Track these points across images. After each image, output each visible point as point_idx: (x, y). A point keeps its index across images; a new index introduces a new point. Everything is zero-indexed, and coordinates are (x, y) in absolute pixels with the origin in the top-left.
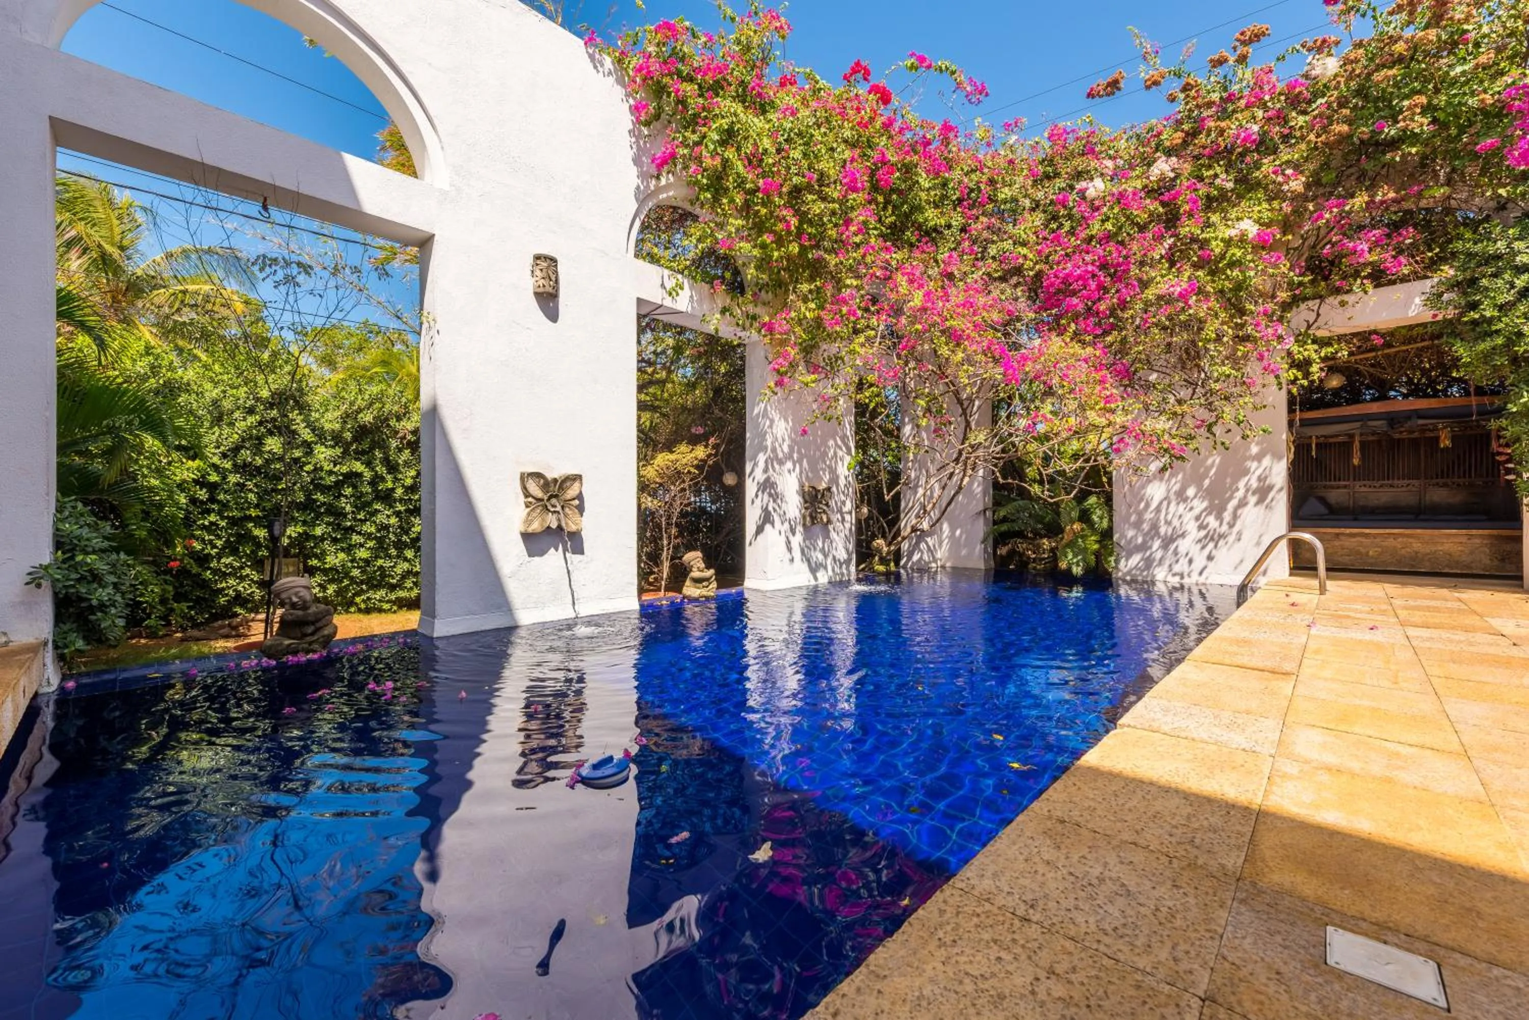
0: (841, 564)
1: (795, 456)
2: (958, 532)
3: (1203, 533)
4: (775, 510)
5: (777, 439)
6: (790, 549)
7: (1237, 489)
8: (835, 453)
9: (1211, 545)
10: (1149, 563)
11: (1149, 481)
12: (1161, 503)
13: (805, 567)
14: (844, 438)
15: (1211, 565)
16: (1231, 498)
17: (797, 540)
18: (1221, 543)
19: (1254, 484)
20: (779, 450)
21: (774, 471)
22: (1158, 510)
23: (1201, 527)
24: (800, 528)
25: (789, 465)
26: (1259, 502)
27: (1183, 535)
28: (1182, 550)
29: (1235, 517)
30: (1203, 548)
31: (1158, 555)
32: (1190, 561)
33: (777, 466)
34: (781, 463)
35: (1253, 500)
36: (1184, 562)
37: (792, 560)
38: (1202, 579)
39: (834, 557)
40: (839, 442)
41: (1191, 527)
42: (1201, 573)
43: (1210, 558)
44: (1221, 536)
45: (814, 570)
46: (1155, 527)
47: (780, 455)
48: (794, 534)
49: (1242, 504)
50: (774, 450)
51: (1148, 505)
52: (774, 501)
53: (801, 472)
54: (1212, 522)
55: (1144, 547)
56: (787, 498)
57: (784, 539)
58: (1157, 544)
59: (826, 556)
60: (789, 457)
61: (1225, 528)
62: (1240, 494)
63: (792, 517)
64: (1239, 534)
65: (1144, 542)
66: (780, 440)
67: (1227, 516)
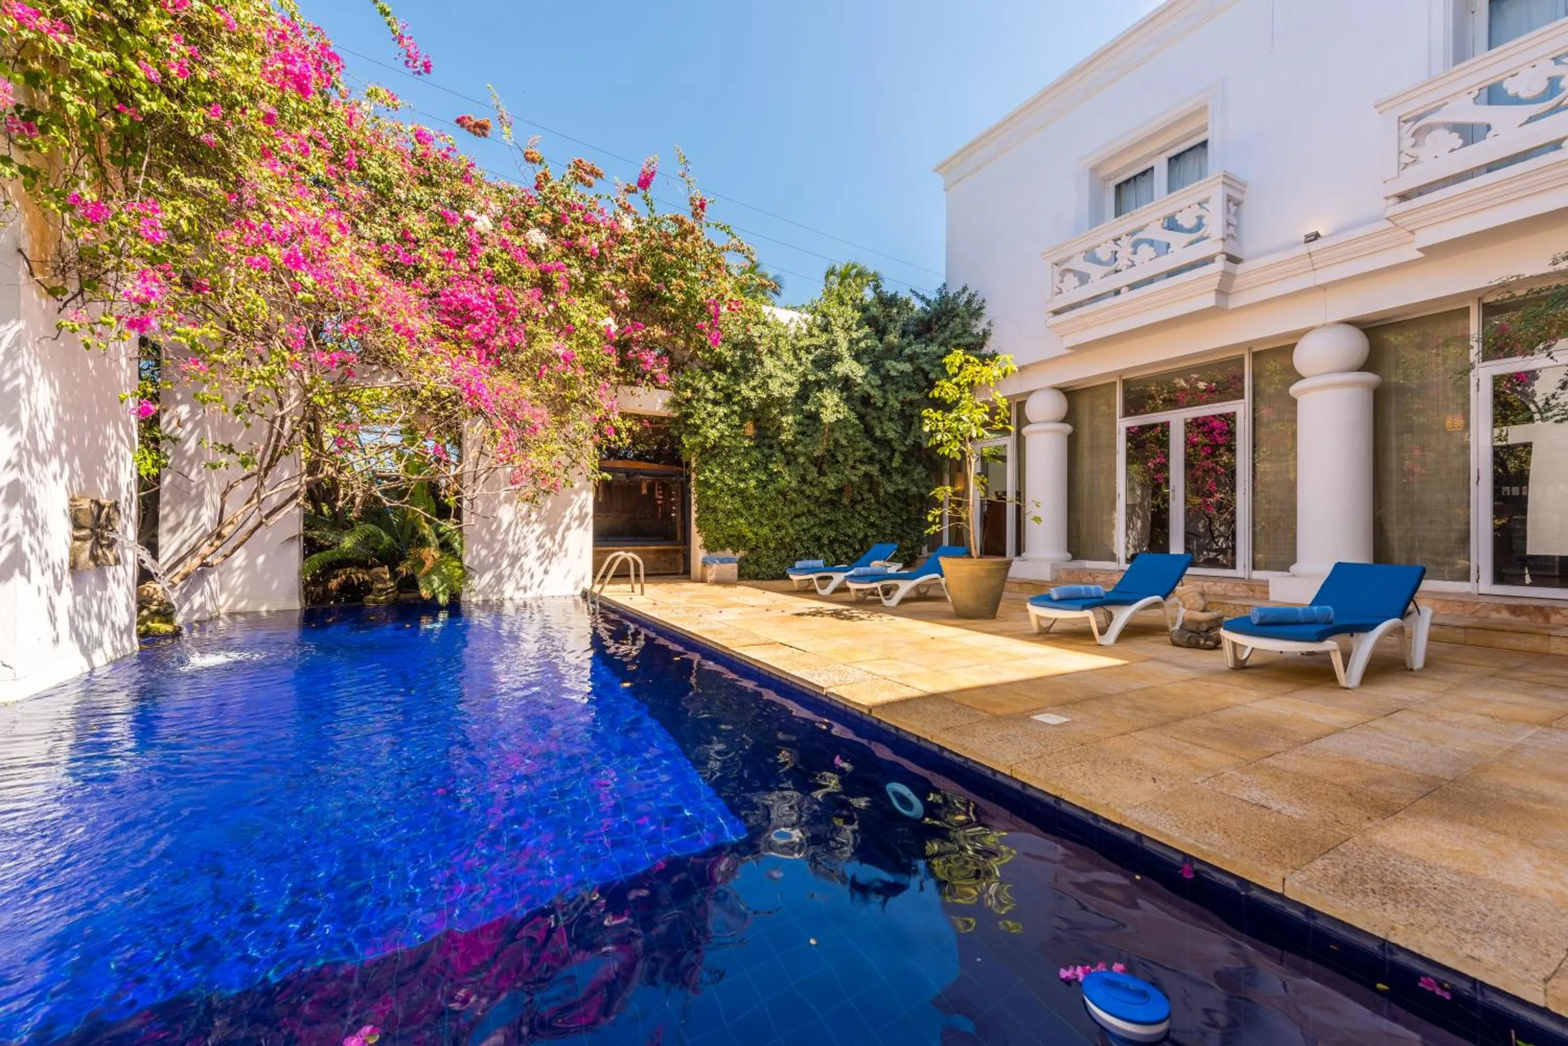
0: (121, 633)
1: (64, 448)
2: (261, 559)
3: (541, 552)
4: (32, 549)
5: (36, 415)
6: (53, 620)
7: (564, 517)
8: (116, 449)
9: (547, 561)
10: (499, 579)
11: (500, 504)
12: (510, 524)
13: (75, 647)
14: (127, 425)
15: (547, 578)
16: (561, 523)
17: (65, 600)
18: (554, 559)
19: (576, 512)
20: (39, 434)
21: (32, 475)
22: (507, 531)
23: (540, 547)
24: (67, 580)
25: (55, 465)
26: (580, 525)
27: (526, 554)
28: (526, 567)
29: (563, 538)
30: (542, 563)
31: (507, 571)
32: (532, 576)
33: (36, 466)
34: (43, 461)
35: (575, 524)
36: (527, 576)
37: (56, 640)
38: (540, 592)
39: (113, 624)
40: (122, 433)
41: (532, 546)
42: (539, 586)
43: (546, 572)
44: (554, 554)
45: (86, 652)
46: (505, 544)
47: (42, 446)
48: (59, 590)
49: (568, 528)
50: (32, 436)
51: (499, 527)
52: (32, 532)
53: (71, 479)
54: (547, 541)
55: (496, 564)
56: (51, 527)
57: (45, 603)
58: (505, 562)
59: (102, 623)
60: (54, 451)
61: (556, 548)
62: (566, 520)
63: (57, 561)
64: (566, 551)
65: (495, 561)
66: (41, 414)
67: (558, 537)
